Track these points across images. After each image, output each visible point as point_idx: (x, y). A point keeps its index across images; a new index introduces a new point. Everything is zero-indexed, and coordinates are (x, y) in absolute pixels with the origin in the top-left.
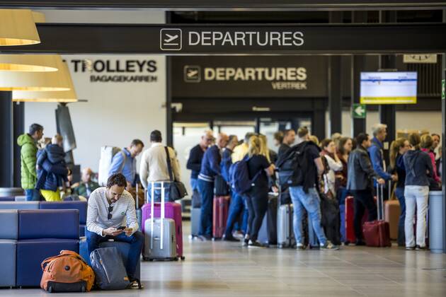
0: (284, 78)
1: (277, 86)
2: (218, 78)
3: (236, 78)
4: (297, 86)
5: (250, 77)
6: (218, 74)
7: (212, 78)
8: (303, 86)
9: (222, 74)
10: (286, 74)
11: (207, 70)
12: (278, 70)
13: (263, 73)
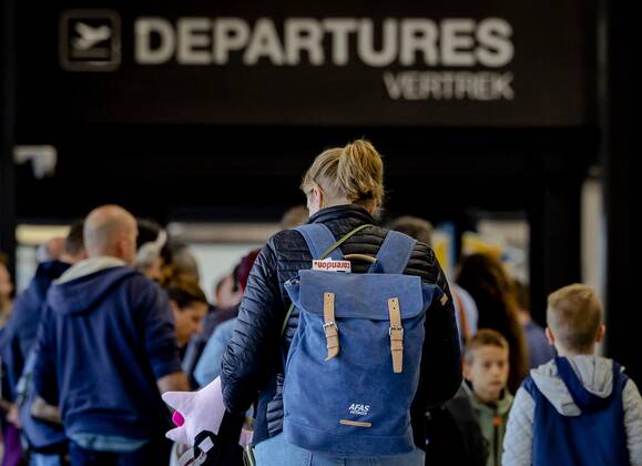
0: (431, 57)
1: (402, 87)
2: (186, 56)
3: (251, 57)
4: (477, 87)
5: (304, 54)
6: (186, 40)
7: (162, 55)
8: (501, 86)
9: (202, 41)
10: (438, 44)
11: (143, 28)
12: (409, 26)
13: (353, 39)
